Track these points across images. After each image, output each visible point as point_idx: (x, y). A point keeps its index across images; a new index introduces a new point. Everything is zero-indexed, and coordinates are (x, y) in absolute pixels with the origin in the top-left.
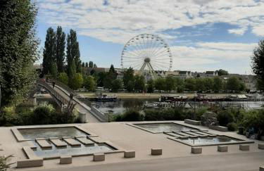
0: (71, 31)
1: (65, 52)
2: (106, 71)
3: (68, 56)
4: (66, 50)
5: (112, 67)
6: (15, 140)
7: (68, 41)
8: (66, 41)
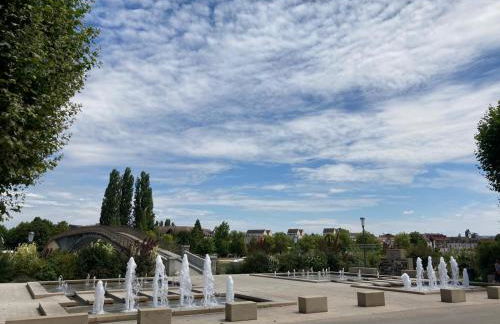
0: (143, 173)
1: (132, 203)
2: (188, 230)
3: (136, 209)
4: (134, 200)
5: (198, 223)
6: (29, 296)
7: (138, 188)
8: (134, 187)
